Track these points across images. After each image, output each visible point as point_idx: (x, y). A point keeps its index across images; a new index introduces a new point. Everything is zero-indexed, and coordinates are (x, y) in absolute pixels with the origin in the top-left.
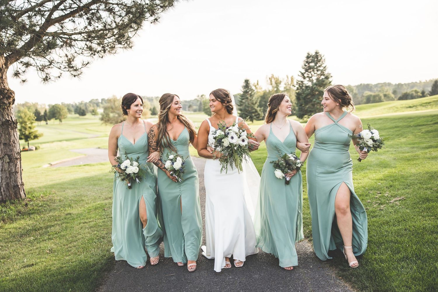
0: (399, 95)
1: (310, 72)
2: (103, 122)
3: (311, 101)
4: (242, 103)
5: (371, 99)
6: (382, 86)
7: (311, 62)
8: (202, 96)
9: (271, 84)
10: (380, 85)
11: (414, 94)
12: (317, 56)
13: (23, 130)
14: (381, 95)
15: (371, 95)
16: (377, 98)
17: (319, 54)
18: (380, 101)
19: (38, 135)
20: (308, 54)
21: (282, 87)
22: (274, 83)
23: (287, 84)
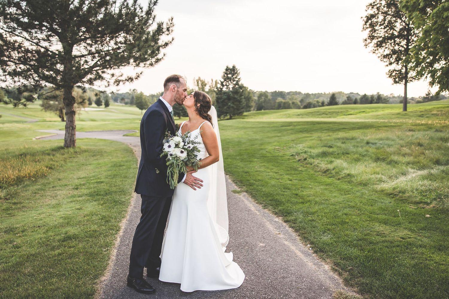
0: (305, 104)
1: (228, 82)
2: (43, 108)
3: (227, 104)
5: (282, 105)
6: (293, 94)
7: (229, 74)
8: (134, 90)
9: (198, 85)
10: (292, 93)
11: (316, 104)
12: (234, 69)
14: (290, 102)
15: (282, 102)
16: (287, 105)
17: (236, 68)
20: (227, 67)
21: (207, 89)
22: (200, 85)
23: (211, 87)
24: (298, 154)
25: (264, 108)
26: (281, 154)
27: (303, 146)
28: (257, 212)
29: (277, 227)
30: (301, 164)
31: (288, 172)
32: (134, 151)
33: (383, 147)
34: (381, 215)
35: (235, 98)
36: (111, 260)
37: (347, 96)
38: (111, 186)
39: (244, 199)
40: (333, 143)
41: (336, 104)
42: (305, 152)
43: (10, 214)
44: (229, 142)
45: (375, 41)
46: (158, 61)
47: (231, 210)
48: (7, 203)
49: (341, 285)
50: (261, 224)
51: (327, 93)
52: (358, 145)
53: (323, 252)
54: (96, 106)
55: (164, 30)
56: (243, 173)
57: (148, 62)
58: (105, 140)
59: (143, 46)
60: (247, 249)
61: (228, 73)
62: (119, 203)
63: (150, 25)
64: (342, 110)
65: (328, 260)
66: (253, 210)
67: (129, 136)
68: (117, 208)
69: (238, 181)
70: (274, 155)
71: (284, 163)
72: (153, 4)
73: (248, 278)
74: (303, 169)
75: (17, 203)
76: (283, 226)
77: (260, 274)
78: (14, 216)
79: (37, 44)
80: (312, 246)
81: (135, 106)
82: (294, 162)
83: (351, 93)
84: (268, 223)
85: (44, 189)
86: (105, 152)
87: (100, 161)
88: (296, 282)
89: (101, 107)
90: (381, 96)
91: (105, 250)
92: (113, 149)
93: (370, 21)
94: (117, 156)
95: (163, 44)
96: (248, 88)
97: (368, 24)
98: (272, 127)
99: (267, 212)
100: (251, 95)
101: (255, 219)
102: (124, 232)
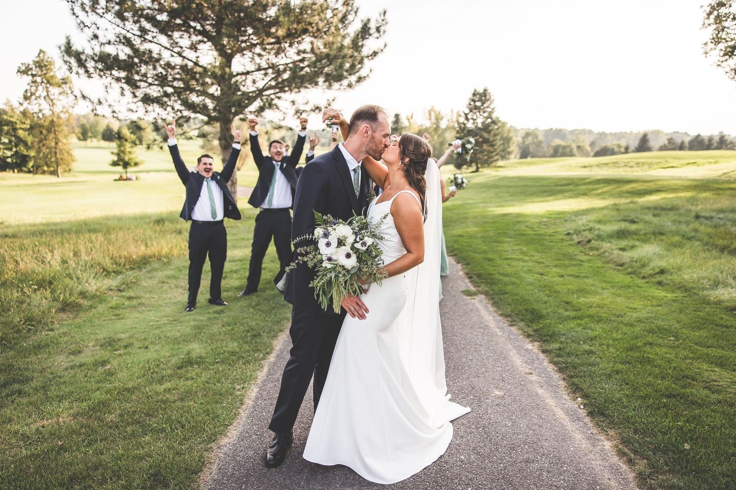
0: (597, 149)
1: (476, 113)
5: (560, 150)
6: (580, 133)
7: (478, 101)
9: (430, 119)
10: (578, 132)
11: (616, 149)
12: (486, 94)
13: (122, 155)
14: (574, 146)
15: (560, 145)
16: (568, 150)
17: (488, 92)
18: (572, 155)
19: (139, 163)
20: (475, 91)
21: (443, 124)
22: (433, 117)
23: (450, 121)
24: (578, 232)
25: (531, 155)
26: (550, 231)
27: (587, 218)
28: (499, 330)
29: (528, 361)
30: (582, 249)
31: (558, 262)
33: (724, 224)
34: (714, 349)
36: (244, 407)
37: (669, 137)
39: (480, 307)
40: (638, 215)
41: (649, 149)
42: (590, 230)
43: (118, 315)
45: (722, 46)
46: (360, 79)
47: (456, 325)
48: (119, 296)
49: (631, 485)
50: (502, 353)
51: (635, 131)
52: (680, 219)
53: (603, 414)
55: (371, 31)
56: (484, 262)
57: (345, 82)
59: (336, 56)
60: (471, 399)
61: (477, 99)
63: (349, 23)
64: (658, 161)
65: (612, 432)
66: (492, 326)
69: (475, 274)
70: (537, 232)
71: (553, 246)
73: (465, 457)
74: (584, 258)
75: (133, 298)
76: (538, 359)
77: (487, 450)
78: (123, 318)
79: (180, 54)
80: (585, 401)
82: (570, 245)
83: (675, 132)
84: (515, 351)
85: (177, 276)
88: (549, 472)
90: (726, 137)
93: (716, 13)
95: (371, 52)
96: (507, 123)
97: (712, 17)
98: (539, 186)
99: (515, 331)
100: (511, 134)
101: (494, 343)
102: (278, 356)
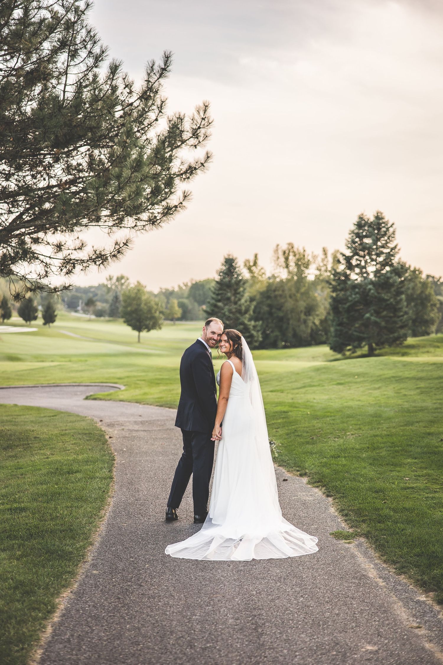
1: (364, 257)
3: (362, 316)
4: (216, 310)
7: (366, 236)
8: (119, 279)
9: (287, 266)
12: (379, 224)
17: (384, 221)
20: (361, 218)
21: (311, 274)
22: (292, 264)
23: (323, 269)
28: (381, 580)
29: (418, 613)
32: (107, 437)
35: (382, 300)
38: (42, 519)
39: (357, 553)
44: (349, 416)
46: (168, 211)
50: (382, 606)
54: (20, 320)
55: (185, 136)
56: (369, 493)
57: (145, 216)
58: (39, 409)
59: (130, 177)
60: (333, 655)
61: (364, 233)
62: (59, 555)
63: (150, 124)
66: (371, 576)
67: (100, 399)
68: (52, 565)
69: (353, 510)
72: (158, 75)
76: (432, 611)
81: (122, 320)
84: (400, 604)
86: (35, 438)
87: (22, 461)
89: (33, 322)
91: (16, 648)
92: (56, 432)
94: (65, 450)
95: (184, 168)
96: (420, 272)
99: (404, 581)
100: (430, 291)
101: (372, 595)
102: (63, 615)
